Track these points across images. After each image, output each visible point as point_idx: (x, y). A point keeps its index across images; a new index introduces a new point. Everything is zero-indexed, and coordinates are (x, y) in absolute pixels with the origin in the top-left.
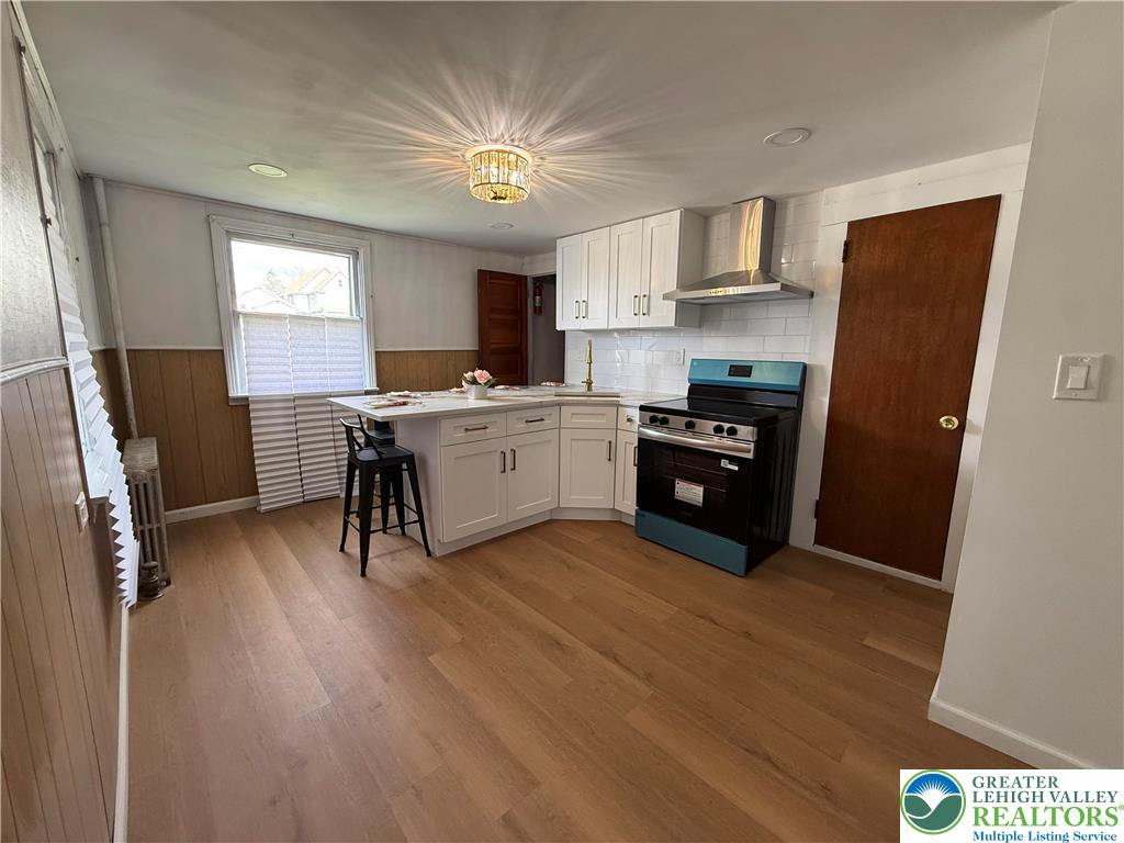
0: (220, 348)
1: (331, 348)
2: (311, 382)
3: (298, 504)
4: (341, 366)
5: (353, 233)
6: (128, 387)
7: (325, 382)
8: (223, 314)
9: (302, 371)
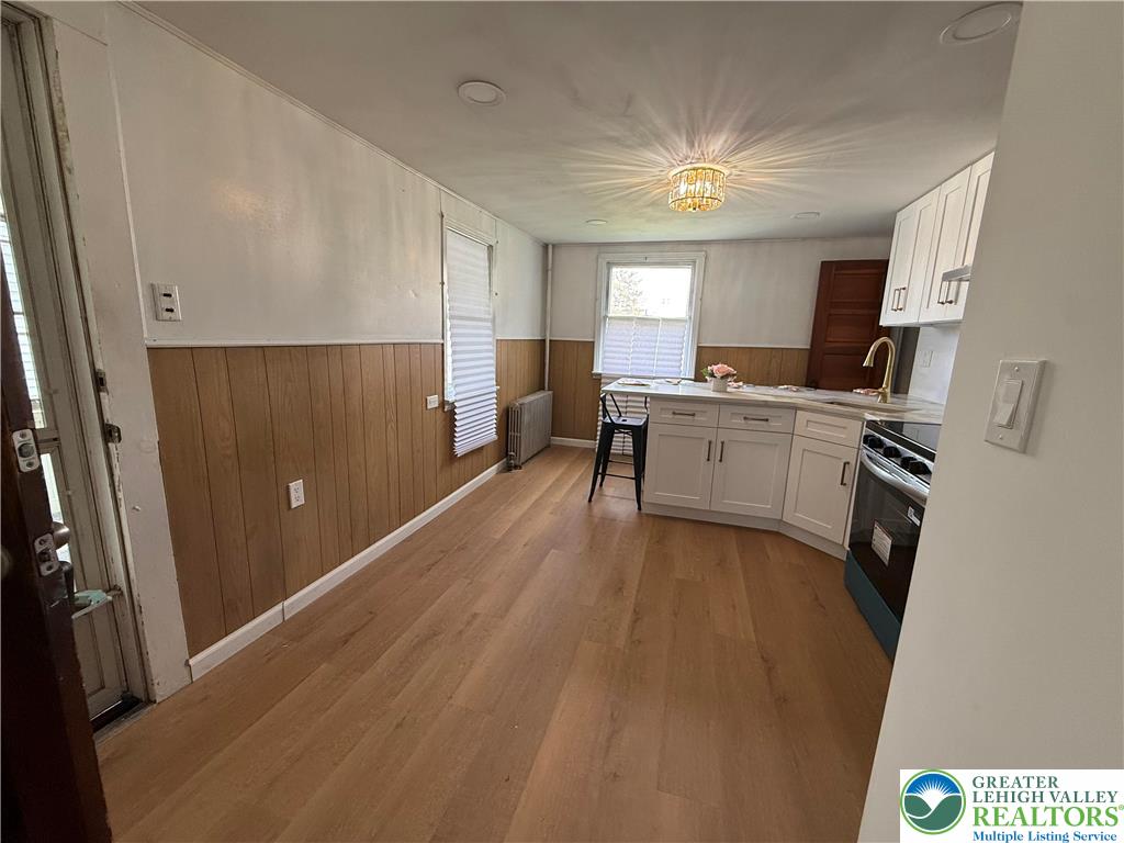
0: (591, 340)
1: (660, 342)
2: (642, 367)
3: (618, 454)
4: (666, 357)
5: (695, 247)
6: (547, 361)
7: (651, 368)
8: (597, 318)
9: (638, 358)
